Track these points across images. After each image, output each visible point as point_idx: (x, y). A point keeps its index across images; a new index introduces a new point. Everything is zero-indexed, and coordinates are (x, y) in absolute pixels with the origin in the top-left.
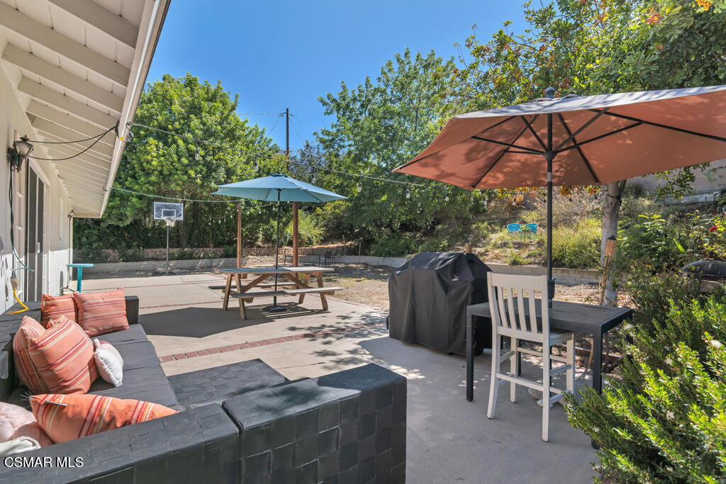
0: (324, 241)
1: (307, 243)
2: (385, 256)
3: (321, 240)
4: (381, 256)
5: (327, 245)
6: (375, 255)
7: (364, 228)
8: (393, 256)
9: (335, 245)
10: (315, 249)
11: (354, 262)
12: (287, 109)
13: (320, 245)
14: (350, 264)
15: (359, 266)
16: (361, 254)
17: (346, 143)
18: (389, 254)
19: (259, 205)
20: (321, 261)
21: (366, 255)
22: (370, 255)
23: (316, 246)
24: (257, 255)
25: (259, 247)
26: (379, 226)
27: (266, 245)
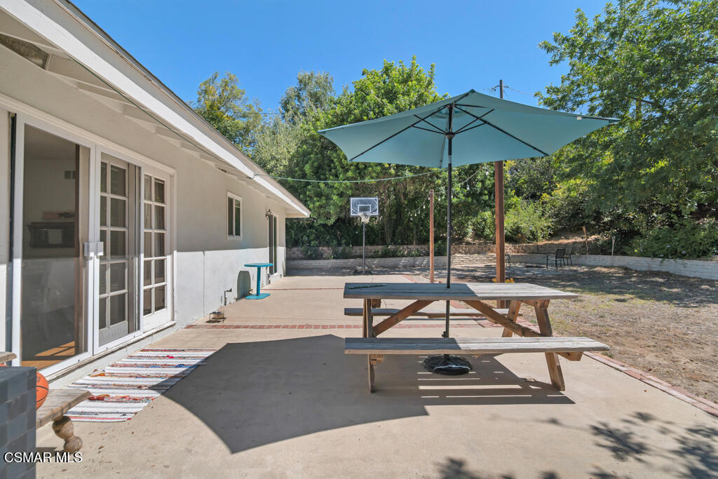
0: (555, 234)
1: (529, 239)
2: (666, 256)
3: (550, 234)
4: (655, 256)
5: (557, 240)
6: (642, 255)
7: (619, 216)
8: (682, 256)
9: (570, 241)
10: (541, 246)
11: (604, 264)
12: (501, 81)
13: (549, 240)
14: (596, 267)
15: (612, 270)
16: (616, 253)
17: (586, 98)
18: (675, 254)
19: (462, 193)
20: (549, 262)
21: (624, 254)
22: (633, 254)
23: (542, 242)
24: (466, 253)
25: (468, 243)
26: (646, 212)
27: (477, 241)
